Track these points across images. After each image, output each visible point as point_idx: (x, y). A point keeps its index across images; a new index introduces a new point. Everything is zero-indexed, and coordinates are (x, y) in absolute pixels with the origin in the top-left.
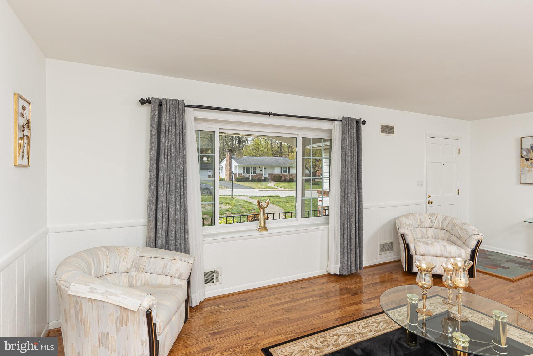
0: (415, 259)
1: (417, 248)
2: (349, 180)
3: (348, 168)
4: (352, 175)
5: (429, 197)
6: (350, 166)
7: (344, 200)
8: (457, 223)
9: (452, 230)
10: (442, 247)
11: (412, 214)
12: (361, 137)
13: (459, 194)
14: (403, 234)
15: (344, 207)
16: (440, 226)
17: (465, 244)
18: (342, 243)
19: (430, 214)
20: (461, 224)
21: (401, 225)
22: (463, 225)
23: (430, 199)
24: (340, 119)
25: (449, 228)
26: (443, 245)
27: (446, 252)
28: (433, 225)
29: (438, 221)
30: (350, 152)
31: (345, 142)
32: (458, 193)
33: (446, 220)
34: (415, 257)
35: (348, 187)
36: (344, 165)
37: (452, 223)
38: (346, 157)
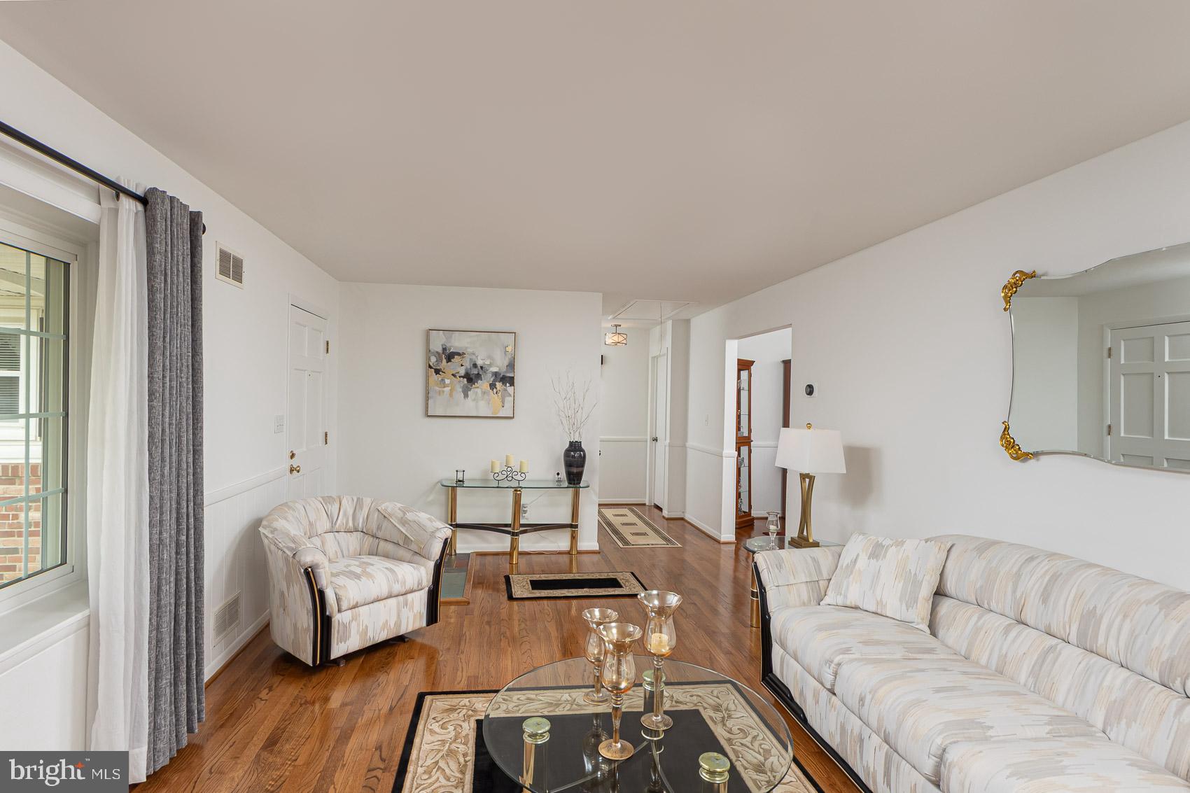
0: (337, 622)
1: (341, 593)
2: (174, 422)
3: (170, 381)
4: (181, 404)
5: (293, 456)
6: (177, 373)
7: (162, 499)
8: (389, 510)
9: (379, 528)
10: (388, 572)
11: (286, 504)
12: (201, 276)
13: (326, 443)
14: (310, 567)
15: (161, 522)
16: (351, 524)
17: (419, 554)
18: (153, 660)
19: (323, 498)
20: (399, 511)
21: (294, 542)
22: (405, 514)
23: (295, 463)
24: (140, 192)
25: (373, 526)
26: (386, 568)
27: (398, 582)
28: (333, 524)
29: (345, 514)
30: (177, 324)
31: (163, 285)
32: (326, 440)
33: (361, 508)
34: (338, 619)
35: (170, 448)
36: (161, 368)
37: (377, 512)
38: (164, 337)
